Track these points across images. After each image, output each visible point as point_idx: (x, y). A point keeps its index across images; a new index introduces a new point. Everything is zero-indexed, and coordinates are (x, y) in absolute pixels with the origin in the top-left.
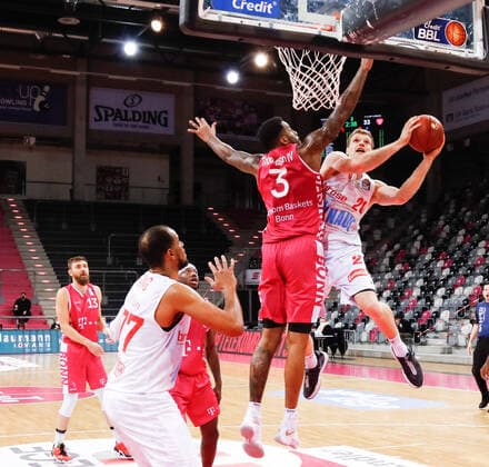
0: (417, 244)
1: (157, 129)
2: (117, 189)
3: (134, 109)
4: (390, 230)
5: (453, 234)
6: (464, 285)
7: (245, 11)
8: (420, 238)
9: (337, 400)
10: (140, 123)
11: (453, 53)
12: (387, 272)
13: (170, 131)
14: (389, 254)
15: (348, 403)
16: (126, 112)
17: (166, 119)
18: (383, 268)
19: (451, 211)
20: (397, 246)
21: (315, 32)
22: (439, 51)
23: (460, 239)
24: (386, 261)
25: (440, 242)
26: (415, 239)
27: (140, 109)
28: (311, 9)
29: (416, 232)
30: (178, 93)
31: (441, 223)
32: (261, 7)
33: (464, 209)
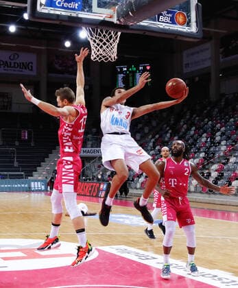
0: (168, 135)
1: (27, 72)
2: (6, 104)
3: (14, 61)
4: (154, 127)
5: (189, 129)
6: (194, 158)
7: (63, 7)
8: (170, 131)
9: (121, 220)
10: (18, 69)
11: (179, 29)
12: (151, 150)
13: (34, 73)
14: (153, 140)
15: (127, 222)
16: (10, 63)
17: (32, 67)
18: (149, 148)
19: (187, 117)
20: (157, 136)
21: (102, 19)
22: (171, 28)
23: (192, 132)
24: (151, 144)
25: (181, 134)
26: (167, 132)
27: (18, 61)
28: (99, 5)
29: (168, 128)
30: (39, 53)
31: (182, 123)
32: (72, 5)
33: (194, 116)
